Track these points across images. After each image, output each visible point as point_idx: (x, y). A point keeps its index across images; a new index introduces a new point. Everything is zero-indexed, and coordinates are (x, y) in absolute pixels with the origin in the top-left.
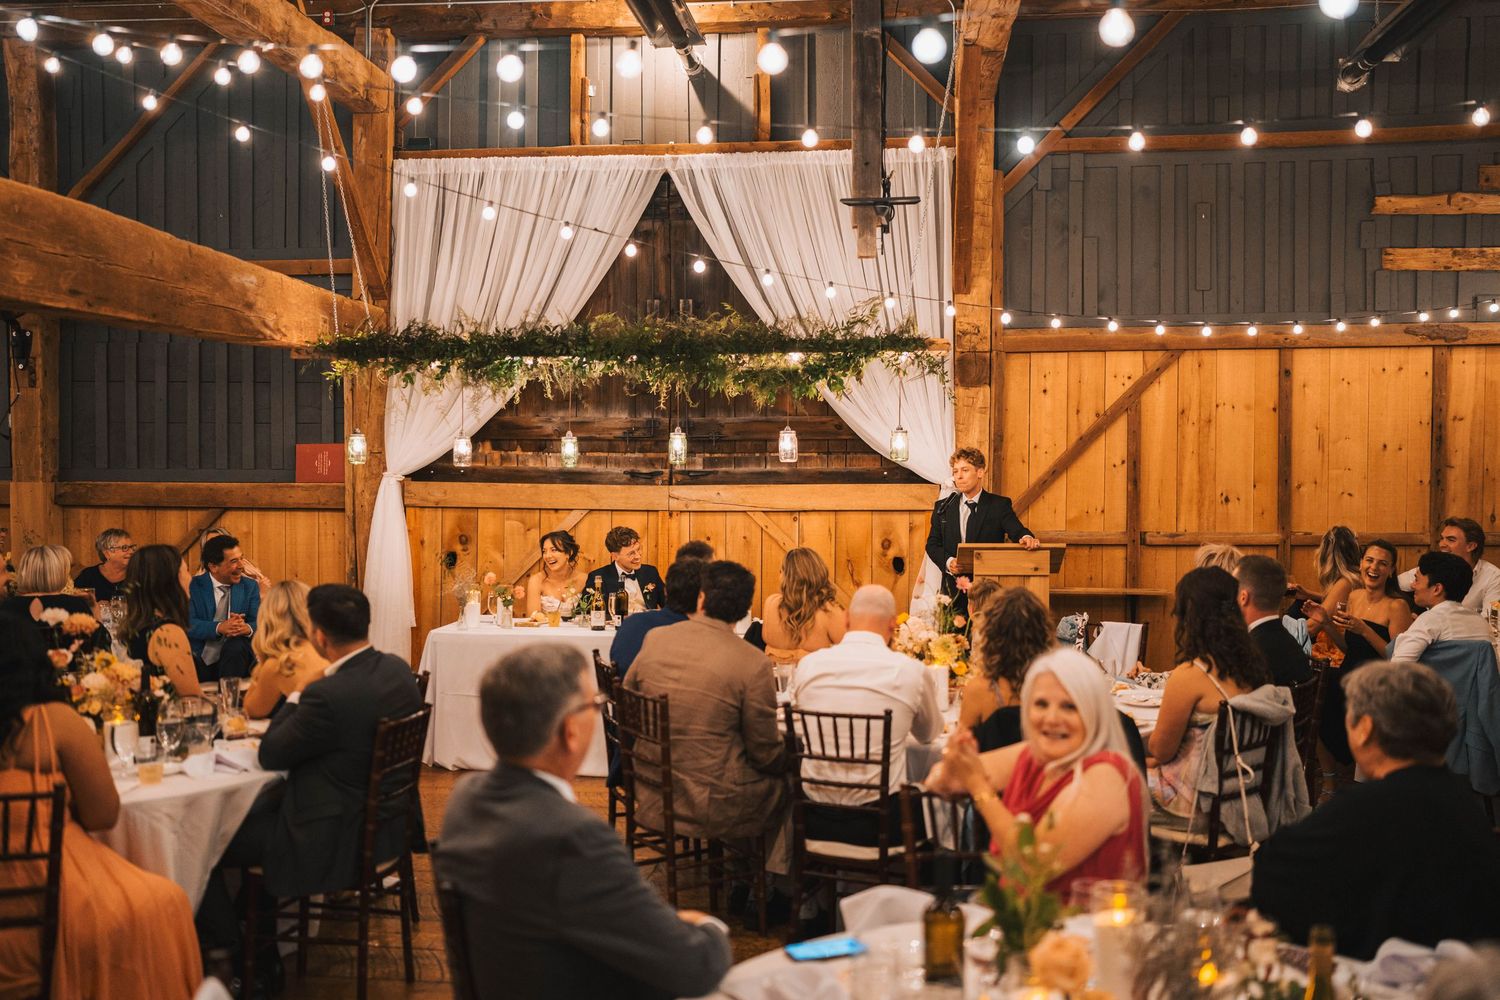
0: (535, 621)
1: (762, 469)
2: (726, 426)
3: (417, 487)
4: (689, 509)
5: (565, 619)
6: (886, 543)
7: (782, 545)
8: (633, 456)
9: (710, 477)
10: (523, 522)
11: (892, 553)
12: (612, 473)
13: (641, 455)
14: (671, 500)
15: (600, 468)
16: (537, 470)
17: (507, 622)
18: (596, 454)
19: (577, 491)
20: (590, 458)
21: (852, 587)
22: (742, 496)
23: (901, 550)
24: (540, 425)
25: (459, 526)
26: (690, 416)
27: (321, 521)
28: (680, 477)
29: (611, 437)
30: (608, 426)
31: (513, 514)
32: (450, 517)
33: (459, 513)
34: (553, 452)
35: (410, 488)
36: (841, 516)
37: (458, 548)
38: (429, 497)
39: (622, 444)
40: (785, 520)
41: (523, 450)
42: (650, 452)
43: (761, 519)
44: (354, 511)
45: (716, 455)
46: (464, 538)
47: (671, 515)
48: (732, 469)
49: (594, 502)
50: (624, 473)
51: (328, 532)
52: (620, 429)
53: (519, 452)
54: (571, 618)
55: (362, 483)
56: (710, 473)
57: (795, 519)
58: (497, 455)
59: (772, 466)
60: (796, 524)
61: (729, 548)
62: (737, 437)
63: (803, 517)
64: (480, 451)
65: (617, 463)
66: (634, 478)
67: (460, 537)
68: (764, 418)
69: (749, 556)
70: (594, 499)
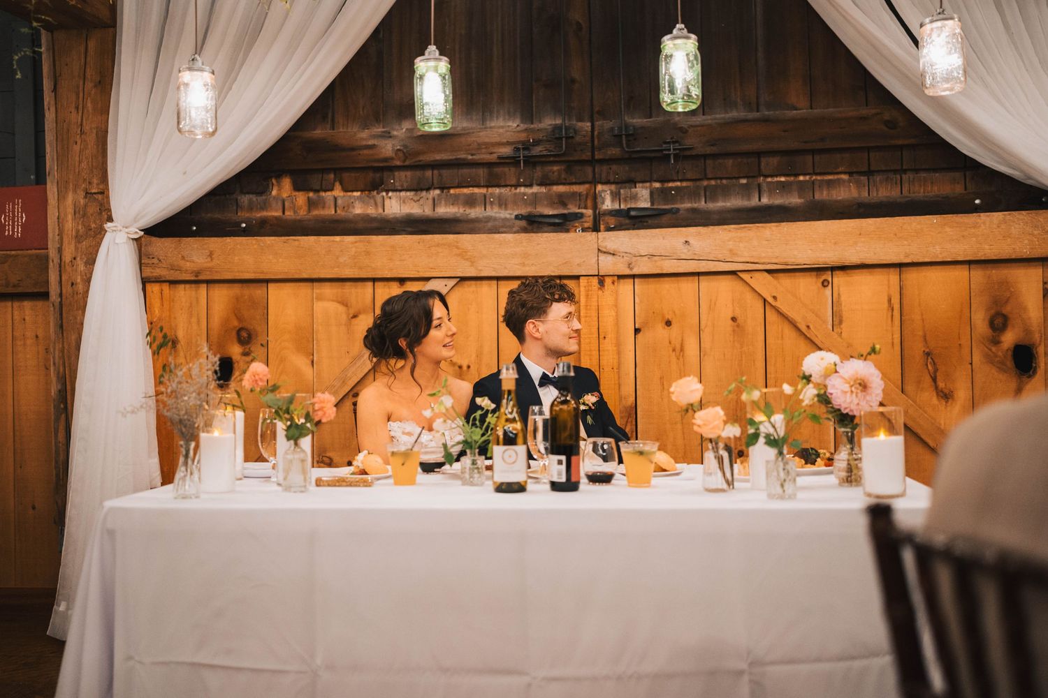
0: (364, 472)
1: (754, 202)
2: (690, 130)
3: (164, 246)
4: (636, 271)
5: (428, 468)
6: (999, 321)
7: (804, 329)
8: (529, 191)
9: (665, 219)
10: (345, 303)
11: (1009, 338)
12: (495, 219)
13: (543, 190)
14: (602, 257)
15: (475, 212)
16: (367, 218)
17: (296, 478)
18: (466, 191)
19: (438, 245)
20: (456, 197)
21: (935, 400)
22: (731, 245)
23: (1027, 331)
24: (370, 143)
25: (237, 313)
26: (626, 118)
27: (16, 317)
28: (612, 221)
29: (493, 158)
30: (487, 140)
31: (328, 290)
32: (221, 297)
33: (236, 290)
34: (395, 190)
35: (150, 249)
36: (912, 276)
37: (235, 351)
38: (182, 263)
39: (510, 173)
40: (807, 284)
41: (345, 190)
42: (557, 184)
43: (764, 284)
44: (61, 295)
45: (671, 185)
46: (244, 334)
47: (601, 283)
48: (702, 204)
49: (468, 263)
50: (517, 217)
51: (28, 334)
52: (508, 143)
53: (338, 192)
54: (440, 465)
55: (73, 247)
56: (665, 212)
57: (825, 284)
58: (301, 198)
59: (770, 196)
60: (828, 291)
61: (706, 337)
62: (709, 150)
63: (839, 279)
64: (274, 193)
65: (502, 203)
66: (533, 223)
67: (239, 331)
68: (755, 115)
69: (741, 352)
70: (467, 259)
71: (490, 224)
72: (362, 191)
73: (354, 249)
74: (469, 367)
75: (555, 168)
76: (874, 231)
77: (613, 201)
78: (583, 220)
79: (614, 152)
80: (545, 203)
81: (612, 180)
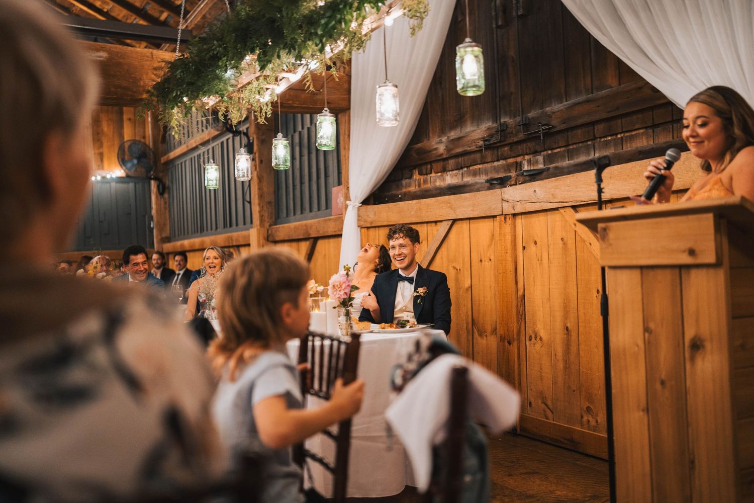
1: (591, 157)
2: (553, 116)
7: (588, 245)
9: (544, 175)
14: (505, 204)
18: (475, 167)
22: (553, 191)
24: (436, 147)
28: (521, 179)
30: (473, 138)
34: (451, 171)
41: (435, 173)
43: (570, 216)
47: (505, 219)
50: (487, 181)
53: (433, 174)
56: (542, 171)
58: (421, 179)
59: (601, 151)
61: (551, 252)
64: (414, 177)
65: (486, 173)
66: (491, 184)
69: (566, 261)
70: (452, 209)
71: (476, 187)
72: (441, 172)
73: (415, 208)
74: (460, 270)
75: (506, 149)
76: (618, 175)
77: (528, 166)
78: (511, 180)
79: (521, 136)
80: (502, 170)
81: (528, 153)
